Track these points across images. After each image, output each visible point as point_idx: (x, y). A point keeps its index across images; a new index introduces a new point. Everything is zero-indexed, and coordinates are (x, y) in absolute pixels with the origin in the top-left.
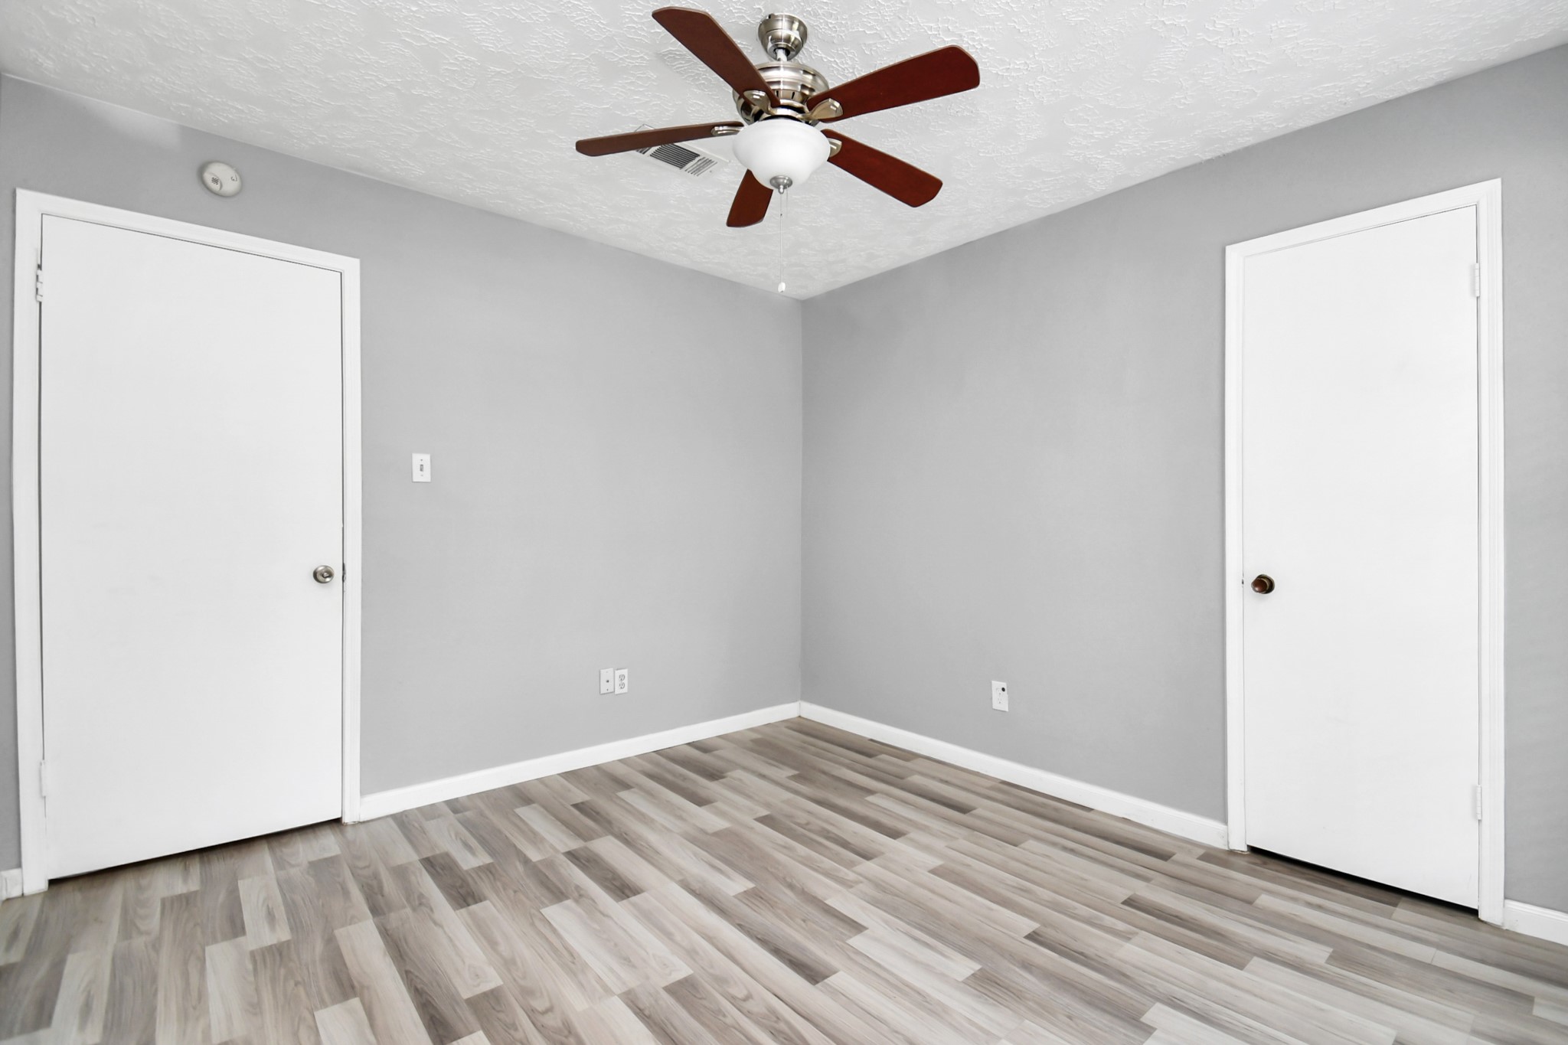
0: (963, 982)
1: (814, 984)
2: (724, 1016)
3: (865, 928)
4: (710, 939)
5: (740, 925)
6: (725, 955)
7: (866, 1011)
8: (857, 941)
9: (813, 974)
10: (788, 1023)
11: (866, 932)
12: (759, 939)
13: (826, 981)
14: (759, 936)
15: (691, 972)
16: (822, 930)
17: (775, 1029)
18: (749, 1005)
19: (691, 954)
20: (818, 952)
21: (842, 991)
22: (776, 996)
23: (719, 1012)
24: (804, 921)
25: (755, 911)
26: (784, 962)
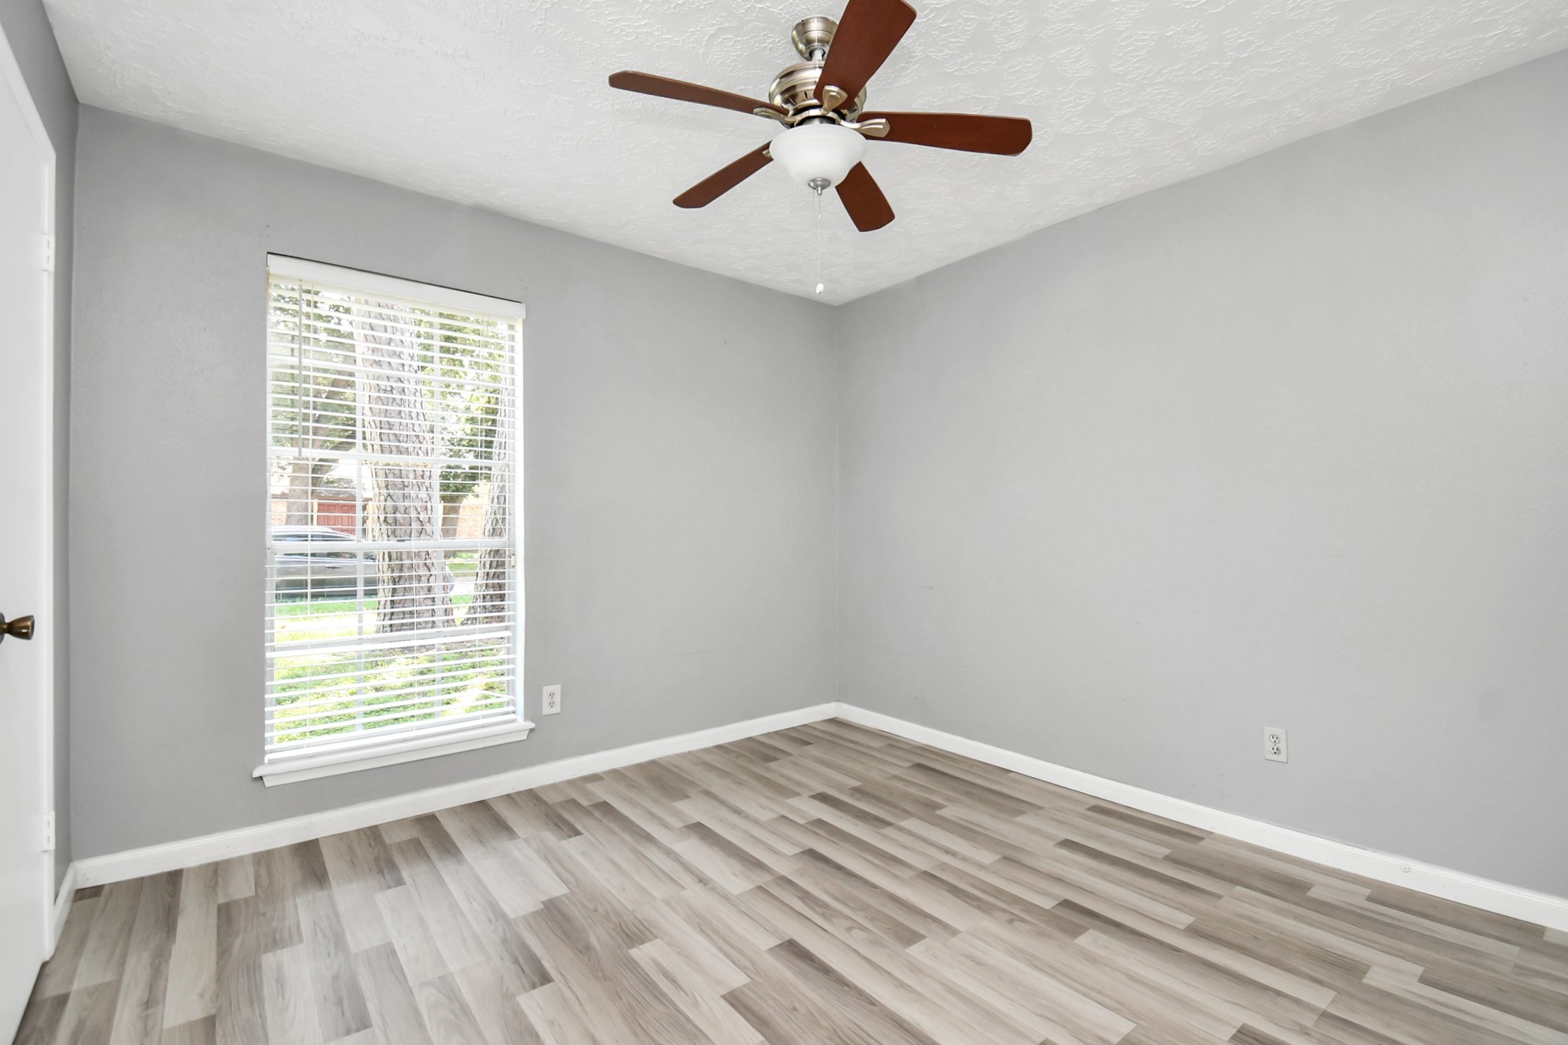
0: (656, 937)
1: (792, 939)
2: (866, 917)
3: (724, 997)
4: (901, 985)
5: (873, 1004)
6: (879, 966)
7: (752, 918)
8: (738, 980)
9: (793, 949)
10: (817, 912)
11: (724, 992)
12: (847, 985)
13: (780, 942)
14: (847, 988)
15: (907, 950)
16: (775, 995)
17: (825, 908)
18: (848, 924)
19: (915, 968)
20: (784, 971)
21: (768, 934)
22: (825, 930)
23: (872, 919)
24: (795, 1009)
25: (857, 1025)
26: (819, 959)
